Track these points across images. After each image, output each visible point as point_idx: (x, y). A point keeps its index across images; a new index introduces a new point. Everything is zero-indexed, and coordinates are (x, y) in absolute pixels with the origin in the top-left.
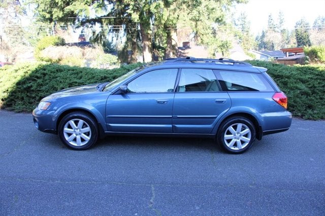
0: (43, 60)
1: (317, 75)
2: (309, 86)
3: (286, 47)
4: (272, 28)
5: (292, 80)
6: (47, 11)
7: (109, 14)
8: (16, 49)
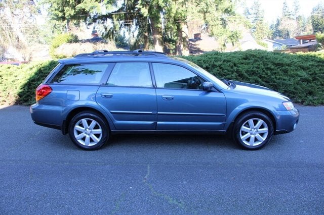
0: (58, 57)
1: (318, 62)
2: (310, 73)
3: (302, 34)
4: (287, 15)
5: (293, 67)
6: (60, 10)
7: (119, 10)
8: (33, 47)
